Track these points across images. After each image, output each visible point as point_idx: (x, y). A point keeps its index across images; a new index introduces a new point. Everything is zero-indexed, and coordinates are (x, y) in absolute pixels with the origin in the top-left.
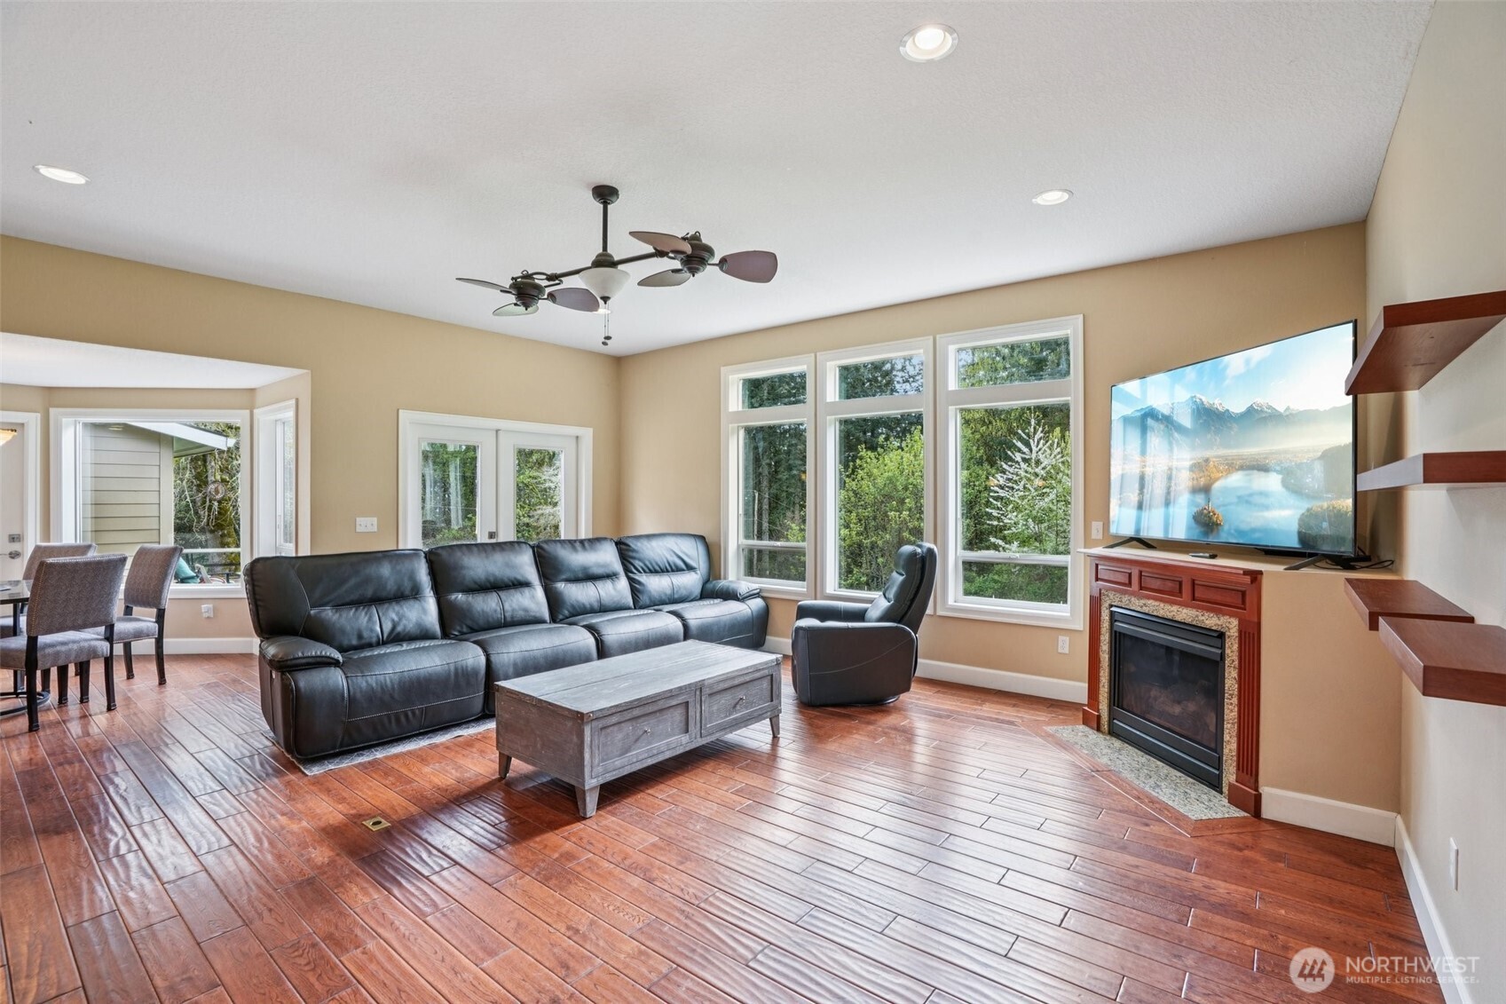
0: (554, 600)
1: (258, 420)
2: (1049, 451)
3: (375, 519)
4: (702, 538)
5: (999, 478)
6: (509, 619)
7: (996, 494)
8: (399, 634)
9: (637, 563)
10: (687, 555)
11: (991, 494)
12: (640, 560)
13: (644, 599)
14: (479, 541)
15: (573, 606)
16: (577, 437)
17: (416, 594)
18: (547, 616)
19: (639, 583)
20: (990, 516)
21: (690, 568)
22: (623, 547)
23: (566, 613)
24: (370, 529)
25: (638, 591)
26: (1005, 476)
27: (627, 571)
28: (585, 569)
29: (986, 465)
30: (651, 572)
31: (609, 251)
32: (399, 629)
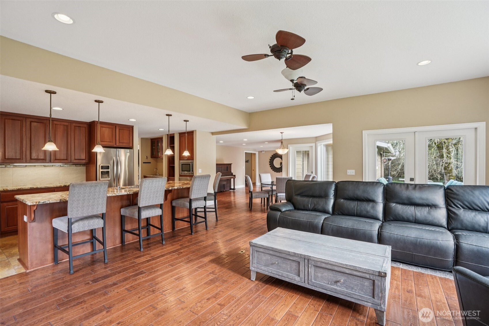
3: (354, 171)
8: (315, 209)
16: (475, 128)
17: (326, 197)
24: (352, 174)
32: (316, 207)
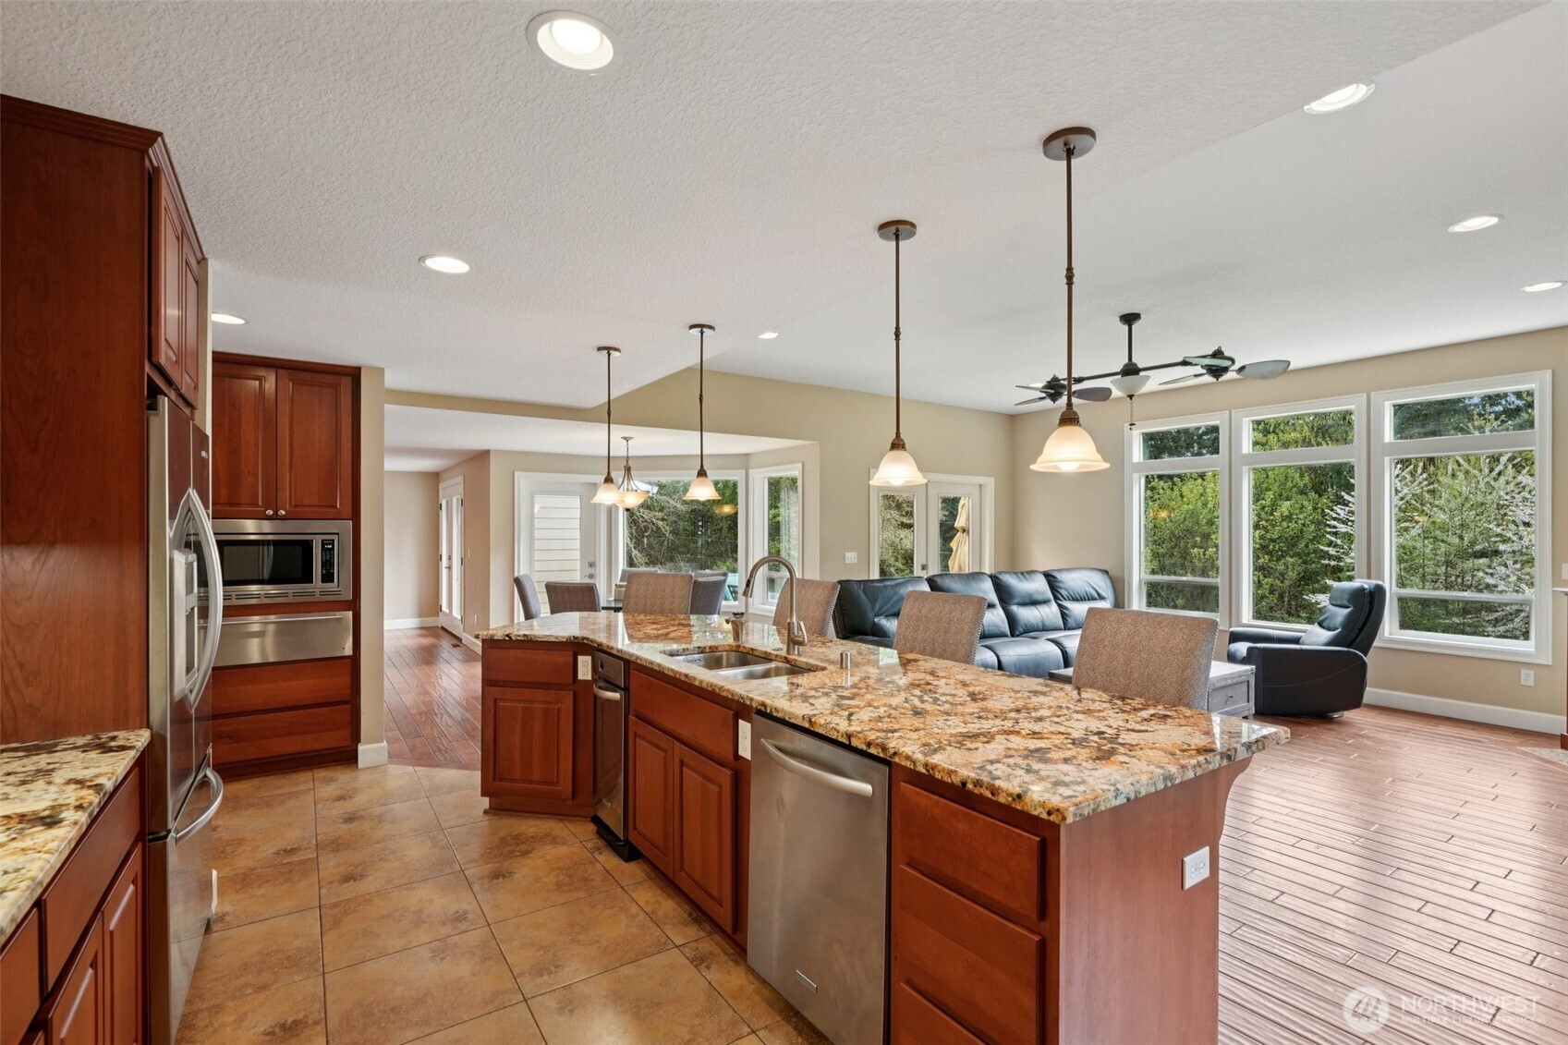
0: (1012, 619)
1: (753, 478)
2: (1409, 477)
3: (856, 554)
4: (1106, 572)
5: (1339, 511)
6: (987, 633)
7: (1334, 530)
9: (1063, 592)
10: (1100, 587)
11: (1328, 530)
12: (1066, 590)
13: (1071, 622)
14: (915, 575)
15: (1026, 625)
16: (981, 485)
18: (1009, 633)
19: (1066, 608)
20: (1326, 555)
21: (1101, 598)
22: (1052, 579)
23: (1021, 630)
25: (1067, 615)
26: (1347, 509)
27: (1056, 598)
28: (1030, 595)
29: (1313, 495)
30: (1074, 600)
31: (1133, 360)
